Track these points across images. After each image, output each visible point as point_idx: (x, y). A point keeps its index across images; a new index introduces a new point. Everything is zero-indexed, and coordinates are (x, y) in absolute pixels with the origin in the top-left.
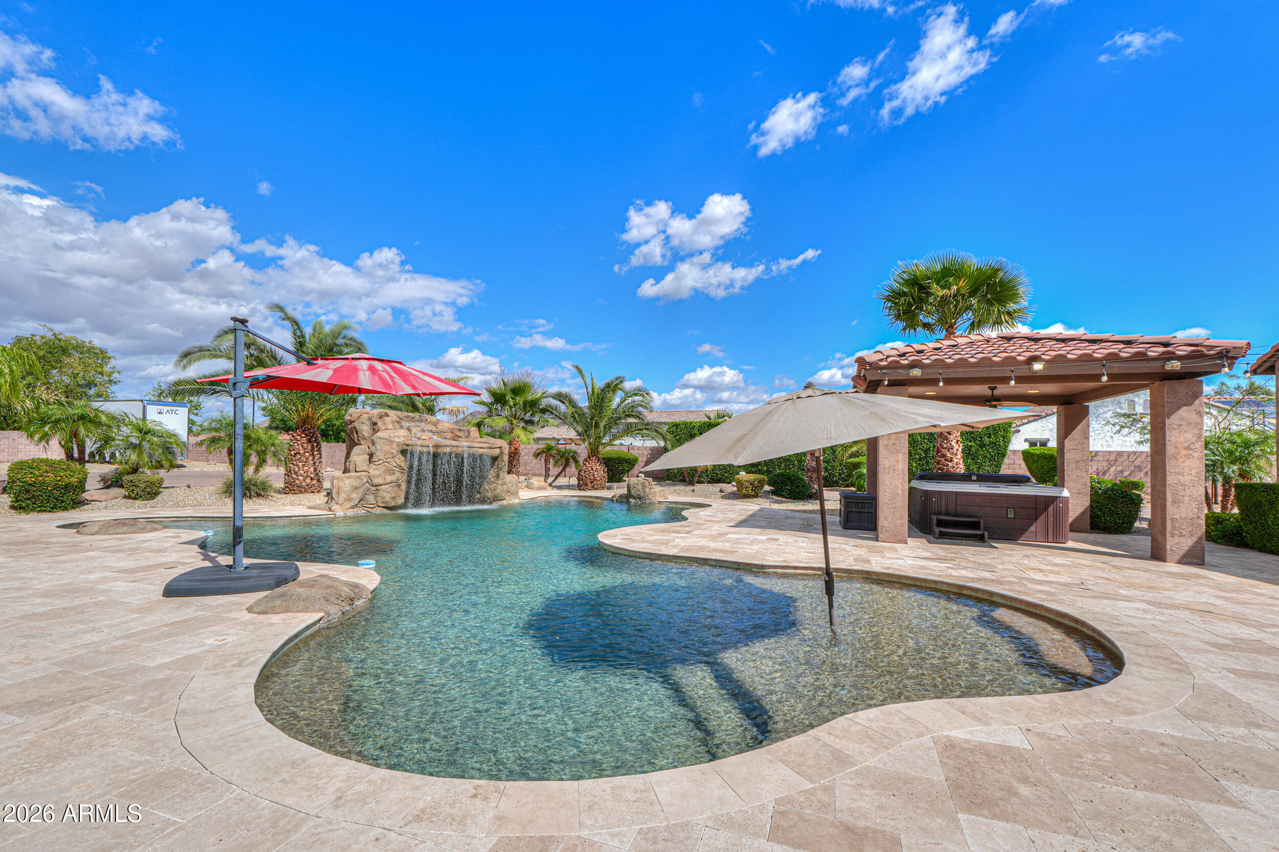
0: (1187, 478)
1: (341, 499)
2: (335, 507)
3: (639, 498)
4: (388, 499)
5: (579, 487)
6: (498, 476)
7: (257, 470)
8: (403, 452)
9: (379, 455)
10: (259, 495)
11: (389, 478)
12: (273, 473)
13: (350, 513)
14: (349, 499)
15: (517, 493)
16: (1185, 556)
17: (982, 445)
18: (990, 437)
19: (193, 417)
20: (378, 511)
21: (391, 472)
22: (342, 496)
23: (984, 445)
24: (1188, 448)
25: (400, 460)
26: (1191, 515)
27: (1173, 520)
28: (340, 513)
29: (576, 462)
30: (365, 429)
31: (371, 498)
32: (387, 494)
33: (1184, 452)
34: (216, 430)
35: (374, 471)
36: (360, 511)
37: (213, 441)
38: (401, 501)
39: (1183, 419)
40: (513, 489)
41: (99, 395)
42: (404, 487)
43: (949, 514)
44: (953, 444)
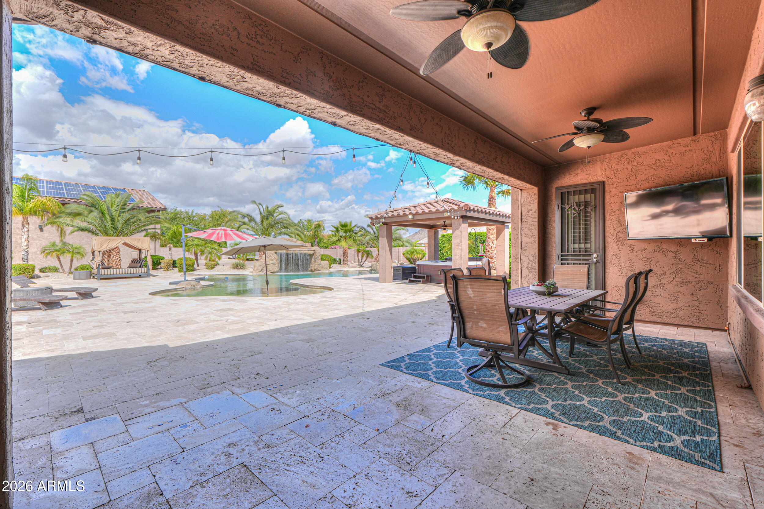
2: (254, 272)
3: (375, 270)
4: (271, 269)
6: (315, 261)
8: (276, 253)
10: (241, 268)
11: (271, 262)
13: (259, 274)
14: (258, 269)
15: (328, 268)
20: (268, 273)
21: (272, 260)
22: (256, 268)
25: (275, 256)
28: (255, 274)
31: (265, 269)
36: (262, 273)
38: (276, 270)
40: (325, 267)
42: (277, 265)
43: (421, 274)
44: (490, 244)
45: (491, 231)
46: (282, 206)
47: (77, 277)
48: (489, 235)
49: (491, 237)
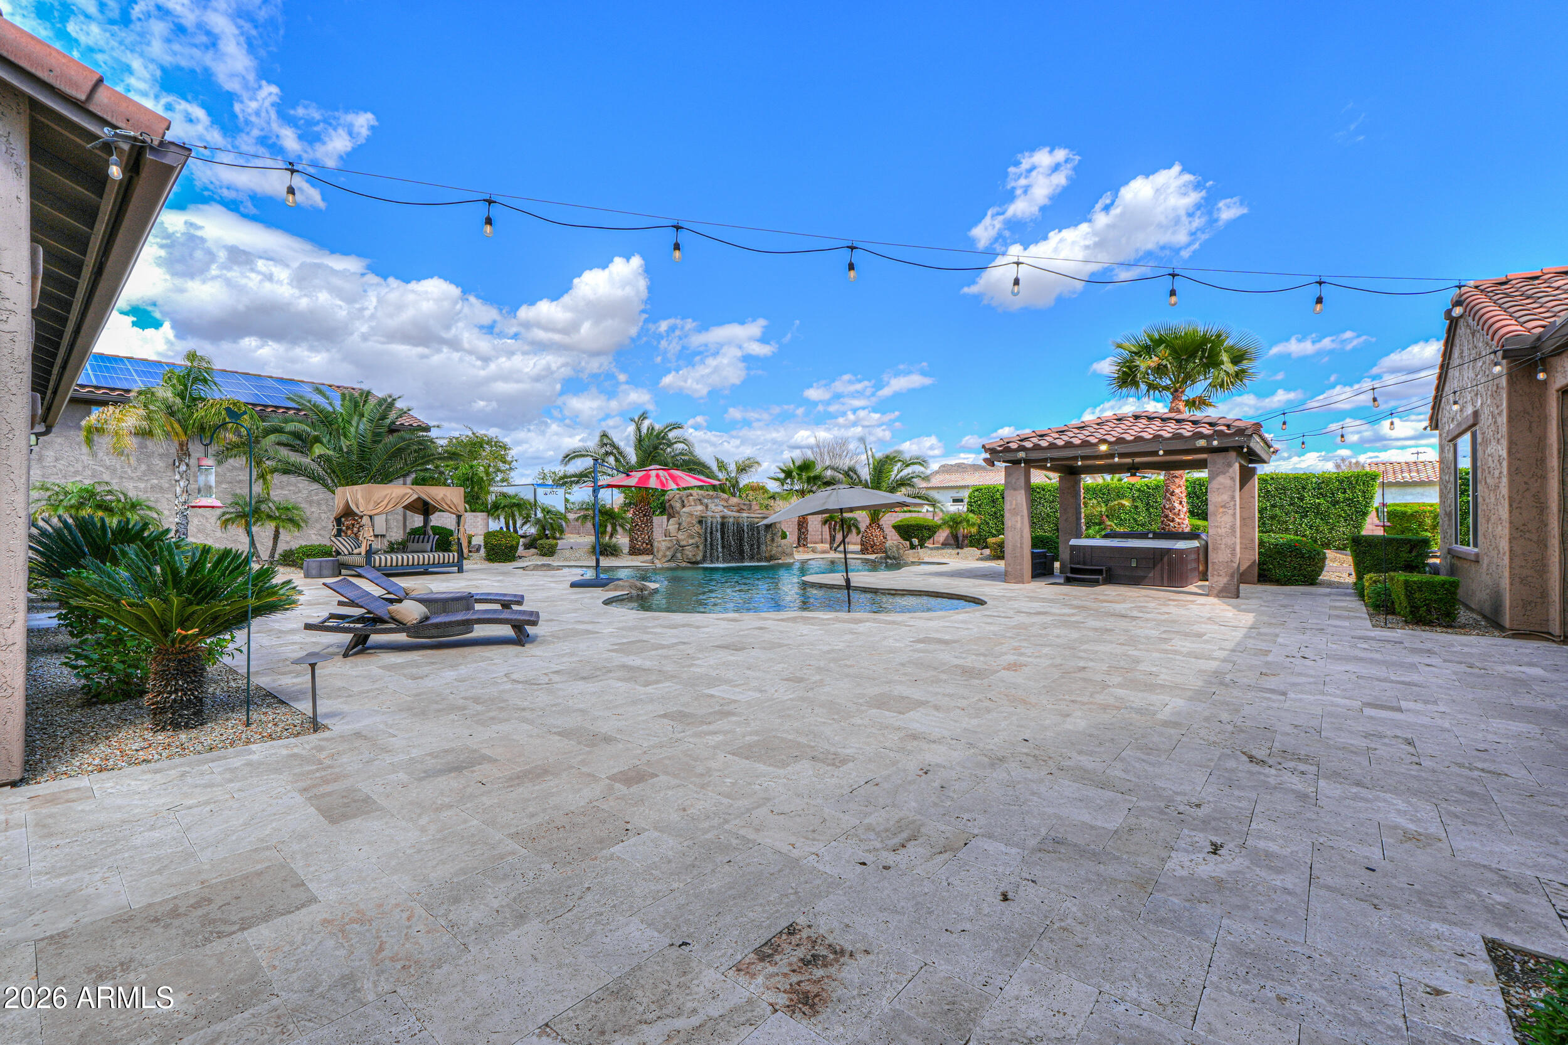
0: (1223, 530)
1: (660, 555)
2: (656, 561)
3: (894, 558)
4: (690, 556)
5: (862, 552)
6: (773, 540)
7: (611, 536)
8: (700, 522)
9: (684, 524)
10: (612, 554)
11: (691, 541)
12: (622, 540)
13: (666, 565)
14: (665, 556)
15: (792, 554)
16: (1221, 591)
17: (1335, 503)
18: (1344, 493)
19: (567, 496)
20: (684, 564)
21: (691, 536)
22: (661, 554)
23: (1338, 502)
24: (1224, 506)
25: (697, 528)
26: (1226, 559)
27: (1214, 563)
28: (659, 565)
29: (857, 528)
30: (678, 505)
31: (679, 555)
32: (689, 552)
33: (1221, 510)
34: (587, 509)
35: (681, 536)
36: (673, 565)
37: (585, 517)
38: (699, 558)
39: (1220, 484)
40: (788, 551)
41: (503, 480)
42: (701, 547)
43: (1084, 564)
44: (1176, 505)
45: (1177, 480)
46: (680, 427)
47: (314, 572)
48: (1172, 487)
49: (1177, 491)
